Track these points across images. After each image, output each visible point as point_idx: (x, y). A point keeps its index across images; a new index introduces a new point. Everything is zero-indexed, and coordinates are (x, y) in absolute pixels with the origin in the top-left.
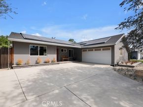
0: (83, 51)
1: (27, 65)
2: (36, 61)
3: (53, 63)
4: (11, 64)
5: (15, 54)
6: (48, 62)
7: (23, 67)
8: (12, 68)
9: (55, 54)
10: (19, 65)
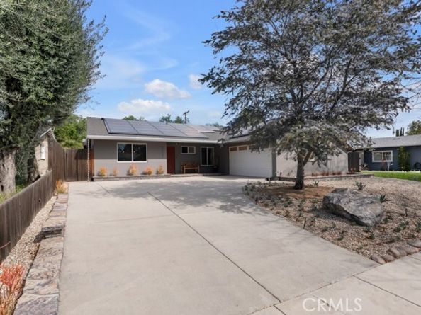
0: (232, 150)
1: (114, 177)
2: (128, 172)
3: (159, 174)
4: (91, 174)
5: (96, 159)
6: (149, 173)
7: (107, 179)
8: (92, 180)
9: (163, 158)
10: (101, 177)
